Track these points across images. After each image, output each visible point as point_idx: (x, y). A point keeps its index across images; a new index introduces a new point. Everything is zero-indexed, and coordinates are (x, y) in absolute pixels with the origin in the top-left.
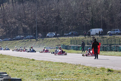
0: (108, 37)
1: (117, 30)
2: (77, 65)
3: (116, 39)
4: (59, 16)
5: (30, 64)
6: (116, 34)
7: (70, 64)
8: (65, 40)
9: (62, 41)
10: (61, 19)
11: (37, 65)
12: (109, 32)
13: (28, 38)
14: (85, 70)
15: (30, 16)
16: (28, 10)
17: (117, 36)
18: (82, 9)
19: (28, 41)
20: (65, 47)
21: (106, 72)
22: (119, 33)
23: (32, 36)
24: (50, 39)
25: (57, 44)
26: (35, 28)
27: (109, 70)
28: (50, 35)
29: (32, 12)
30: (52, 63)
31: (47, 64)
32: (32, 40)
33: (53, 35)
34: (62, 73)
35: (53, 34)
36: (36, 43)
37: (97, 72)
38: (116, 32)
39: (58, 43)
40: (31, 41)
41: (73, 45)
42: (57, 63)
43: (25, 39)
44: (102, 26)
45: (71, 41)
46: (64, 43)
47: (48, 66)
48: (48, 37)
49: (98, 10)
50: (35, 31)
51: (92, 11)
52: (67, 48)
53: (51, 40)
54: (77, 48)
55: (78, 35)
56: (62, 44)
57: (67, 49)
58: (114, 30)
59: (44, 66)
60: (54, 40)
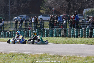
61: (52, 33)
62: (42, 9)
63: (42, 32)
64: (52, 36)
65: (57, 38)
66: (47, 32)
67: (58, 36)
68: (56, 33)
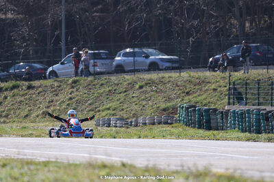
8: (204, 82)
9: (189, 87)
13: (18, 77)
19: (14, 87)
20: (201, 115)
23: (38, 66)
25: (163, 106)
26: (56, 25)
28: (131, 59)
32: (36, 83)
33: (148, 61)
35: (147, 57)
36: (55, 98)
39: (169, 99)
40: (30, 87)
41: (238, 108)
48: (120, 69)
50: (58, 39)
52: (208, 122)
53: (131, 85)
54: (258, 121)
57: (209, 128)
60: (150, 83)
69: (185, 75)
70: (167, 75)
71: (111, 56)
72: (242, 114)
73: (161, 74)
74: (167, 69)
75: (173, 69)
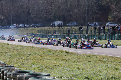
0: (67, 28)
1: (74, 23)
2: (42, 48)
3: (73, 29)
4: (29, 11)
5: (5, 47)
6: (73, 26)
7: (36, 47)
8: (33, 29)
9: (31, 30)
10: (31, 14)
11: (10, 48)
12: (67, 24)
13: (5, 28)
14: (48, 52)
15: (6, 11)
16: (5, 6)
17: (74, 27)
18: (47, 6)
21: (64, 54)
22: (75, 25)
24: (22, 28)
26: (10, 20)
27: (67, 52)
28: (22, 26)
29: (8, 8)
30: (23, 46)
31: (18, 47)
32: (8, 29)
34: (30, 54)
36: (11, 32)
37: (57, 54)
38: (73, 24)
39: (28, 32)
41: (39, 34)
42: (26, 47)
43: (3, 29)
44: (62, 19)
45: (38, 31)
46: (33, 32)
47: (19, 48)
48: (20, 27)
49: (59, 7)
50: (11, 22)
51: (55, 8)
53: (22, 30)
55: (43, 26)
56: (31, 33)
58: (72, 23)
59: (16, 48)
61: (115, 37)
62: (109, 18)
63: (108, 36)
64: (114, 39)
65: (118, 41)
66: (111, 37)
67: (119, 40)
68: (117, 37)
69: (30, 28)
70: (28, 28)
71: (19, 25)
72: (40, 35)
73: (27, 28)
74: (27, 27)
75: (28, 27)
